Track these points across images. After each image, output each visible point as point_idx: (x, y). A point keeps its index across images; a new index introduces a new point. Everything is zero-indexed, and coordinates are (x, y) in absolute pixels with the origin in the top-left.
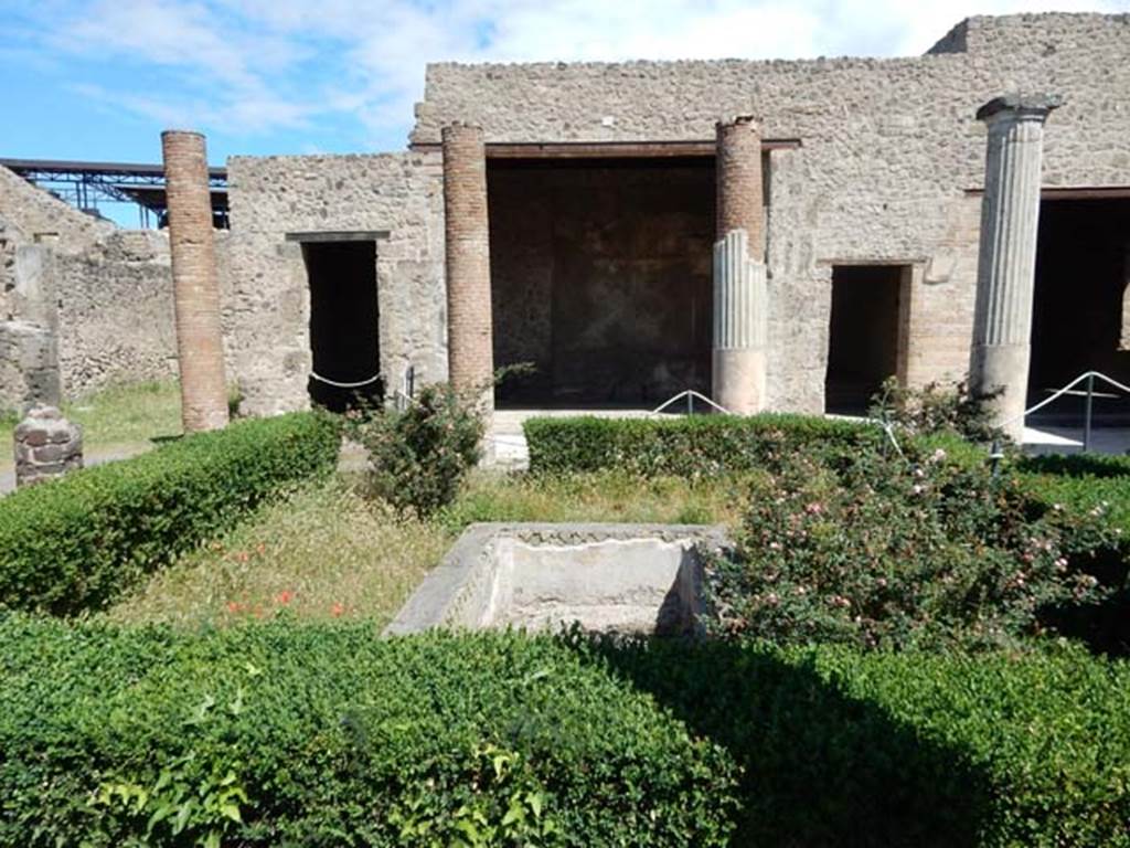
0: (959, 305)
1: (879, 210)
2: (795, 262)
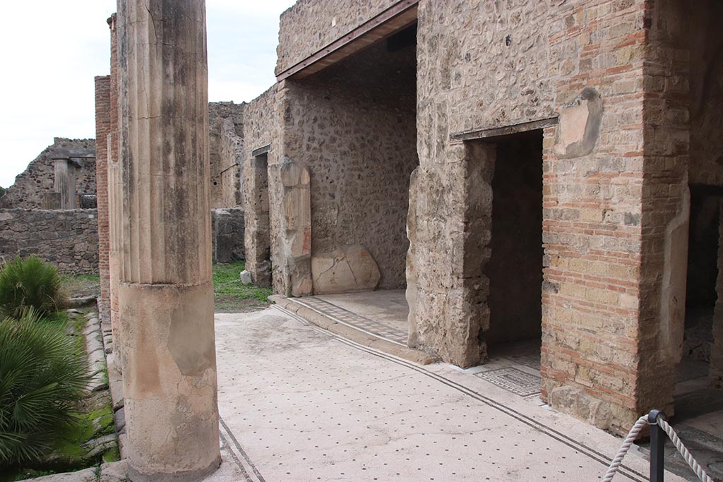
1: (501, 48)
2: (435, 141)
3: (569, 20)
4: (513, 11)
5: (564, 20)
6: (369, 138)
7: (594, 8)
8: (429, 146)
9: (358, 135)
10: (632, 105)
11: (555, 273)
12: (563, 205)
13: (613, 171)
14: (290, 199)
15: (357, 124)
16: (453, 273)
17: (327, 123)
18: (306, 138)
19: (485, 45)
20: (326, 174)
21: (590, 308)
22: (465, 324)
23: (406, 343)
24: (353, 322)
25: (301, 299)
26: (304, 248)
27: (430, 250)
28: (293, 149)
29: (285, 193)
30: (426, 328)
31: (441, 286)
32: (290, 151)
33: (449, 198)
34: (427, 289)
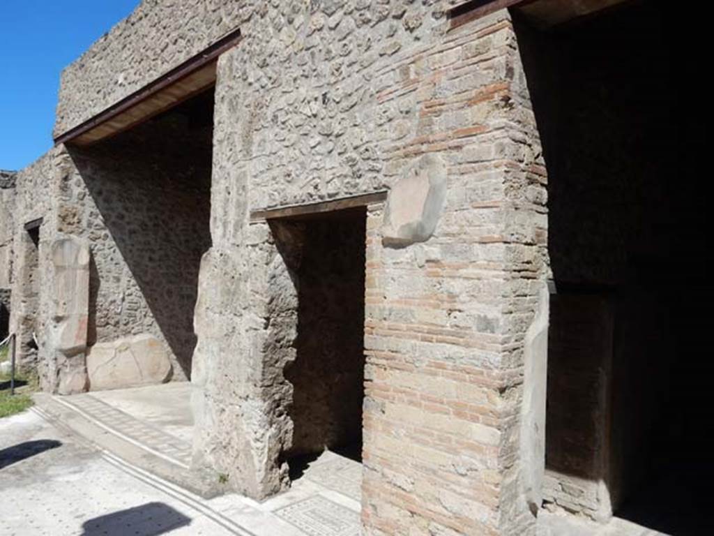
0: (452, 297)
1: (316, 107)
2: (232, 217)
3: (405, 71)
4: (333, 62)
5: (398, 71)
6: (163, 217)
7: (437, 56)
8: (225, 224)
9: (152, 214)
10: (489, 176)
11: (380, 389)
12: (392, 302)
13: (461, 261)
14: (62, 281)
15: (150, 202)
16: (248, 380)
17: (114, 198)
18: (88, 213)
19: (296, 104)
20: (109, 254)
21: (428, 439)
22: (263, 444)
23: (187, 463)
24: (126, 431)
25: (69, 398)
26: (78, 337)
27: (221, 350)
28: (69, 224)
29: (57, 273)
30: (213, 446)
31: (234, 395)
32: (65, 226)
33: (247, 287)
34: (217, 397)
